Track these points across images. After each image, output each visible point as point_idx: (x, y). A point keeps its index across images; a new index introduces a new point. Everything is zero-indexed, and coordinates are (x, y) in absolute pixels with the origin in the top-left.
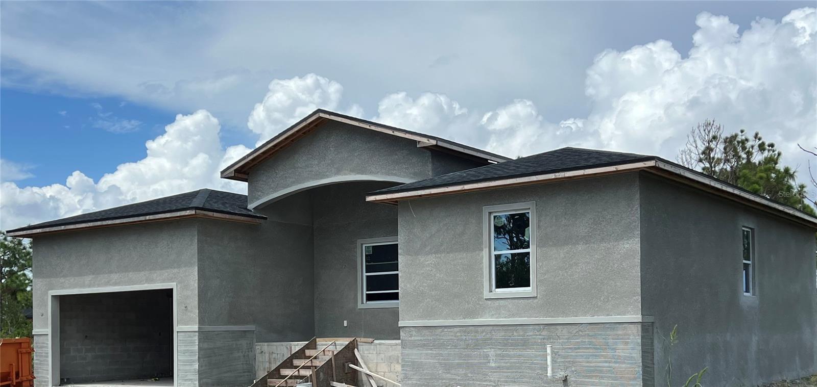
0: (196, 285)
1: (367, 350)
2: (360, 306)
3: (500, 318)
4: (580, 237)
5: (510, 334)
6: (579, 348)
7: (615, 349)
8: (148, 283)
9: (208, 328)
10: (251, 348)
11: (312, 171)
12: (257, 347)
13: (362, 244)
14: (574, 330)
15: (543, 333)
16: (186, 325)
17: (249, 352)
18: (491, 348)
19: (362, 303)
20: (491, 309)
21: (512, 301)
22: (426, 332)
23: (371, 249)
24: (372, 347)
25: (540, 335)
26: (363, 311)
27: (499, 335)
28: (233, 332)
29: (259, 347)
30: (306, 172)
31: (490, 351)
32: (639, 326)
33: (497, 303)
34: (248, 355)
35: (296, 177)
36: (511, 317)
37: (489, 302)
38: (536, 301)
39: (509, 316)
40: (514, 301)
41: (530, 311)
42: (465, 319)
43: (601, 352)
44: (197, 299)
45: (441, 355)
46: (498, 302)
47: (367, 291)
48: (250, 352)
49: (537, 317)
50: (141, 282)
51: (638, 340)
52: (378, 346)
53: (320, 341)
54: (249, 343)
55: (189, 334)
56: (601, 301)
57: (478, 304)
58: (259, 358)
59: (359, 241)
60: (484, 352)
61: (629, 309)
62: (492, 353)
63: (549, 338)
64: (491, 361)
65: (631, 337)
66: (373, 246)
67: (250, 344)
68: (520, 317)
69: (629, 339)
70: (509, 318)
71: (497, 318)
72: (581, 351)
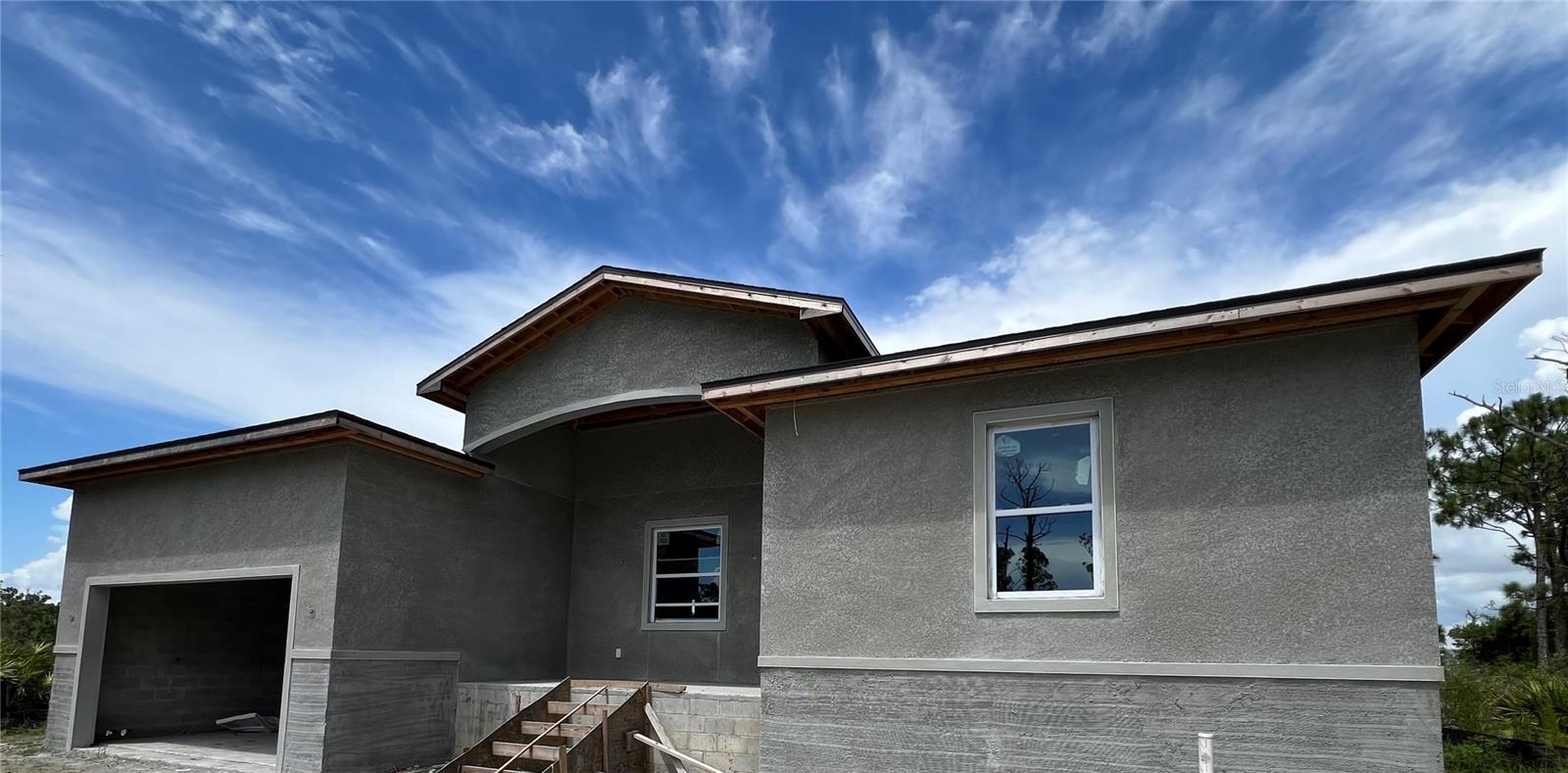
0: (335, 569)
1: (670, 706)
2: (645, 626)
3: (1015, 657)
4: (1241, 474)
5: (1043, 696)
6: (1243, 739)
7: (1358, 747)
8: (251, 566)
9: (353, 654)
10: (448, 692)
11: (582, 385)
12: (460, 691)
13: (653, 529)
14: (1228, 695)
15: (1137, 697)
16: (310, 646)
17: (443, 698)
18: (990, 726)
19: (649, 622)
20: (992, 637)
21: (1048, 619)
22: (823, 682)
23: (667, 537)
24: (681, 701)
25: (1127, 701)
26: (649, 634)
27: (1012, 697)
28: (412, 663)
29: (464, 691)
30: (570, 386)
31: (987, 733)
32: (1435, 695)
33: (1007, 623)
34: (442, 705)
35: (552, 396)
36: (1046, 656)
37: (987, 621)
38: (1114, 621)
39: (1042, 654)
40: (1054, 620)
41: (1100, 646)
42: (921, 657)
43: (1312, 752)
44: (334, 597)
45: (859, 734)
46: (1009, 620)
47: (657, 602)
48: (446, 699)
49: (1119, 660)
50: (238, 563)
51: (1432, 729)
52: (692, 700)
53: (577, 686)
54: (444, 682)
55: (314, 664)
56: (1309, 626)
57: (956, 624)
58: (462, 710)
59: (649, 525)
60: (970, 733)
61: (1401, 648)
62: (993, 737)
63: (1153, 710)
64: (991, 756)
65: (1408, 720)
66: (671, 533)
67: (447, 684)
68: (1068, 658)
69: (1401, 723)
70: (1039, 658)
71: (1006, 658)
72: (1250, 745)
